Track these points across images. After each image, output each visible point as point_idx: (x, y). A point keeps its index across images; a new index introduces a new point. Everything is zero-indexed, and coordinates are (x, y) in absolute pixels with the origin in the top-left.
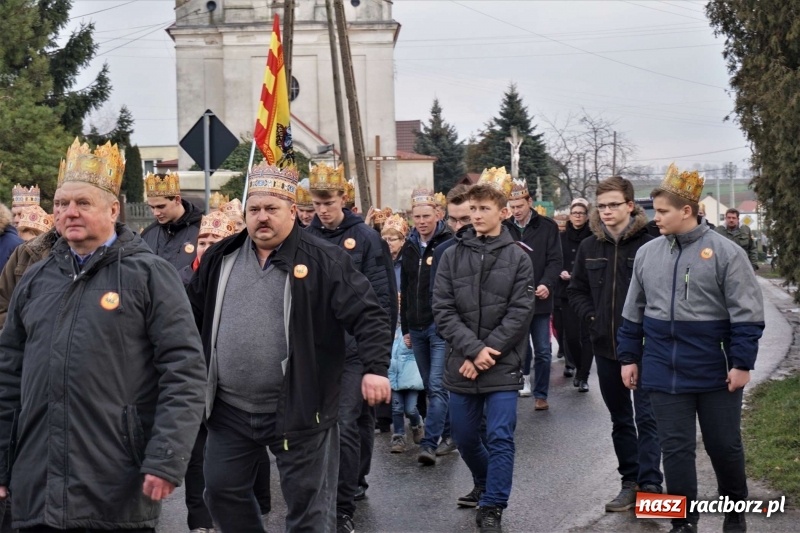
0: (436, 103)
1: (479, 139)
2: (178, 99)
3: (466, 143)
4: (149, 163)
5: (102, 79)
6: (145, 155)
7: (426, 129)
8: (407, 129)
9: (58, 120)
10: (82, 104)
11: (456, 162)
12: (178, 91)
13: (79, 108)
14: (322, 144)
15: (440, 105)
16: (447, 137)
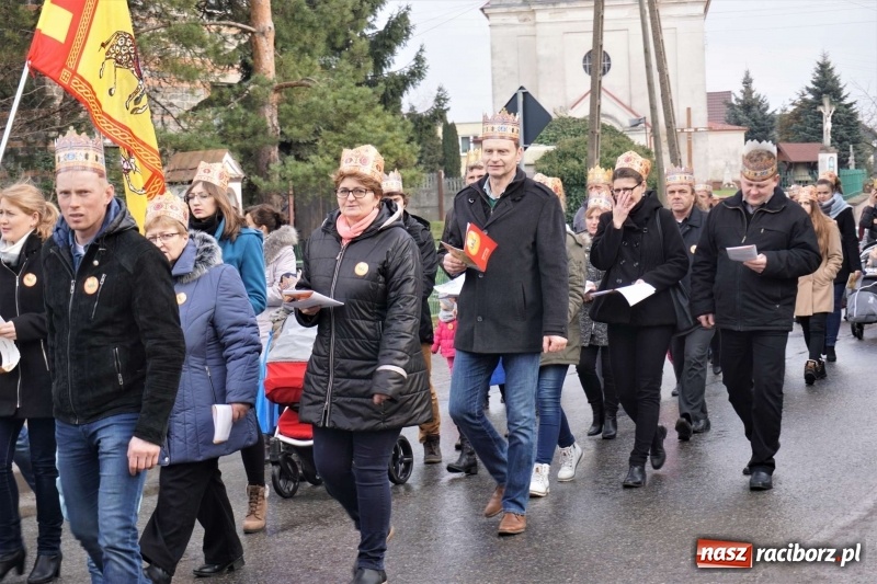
0: (747, 73)
1: (791, 109)
2: (493, 76)
3: (778, 113)
4: (466, 139)
5: (419, 59)
6: (461, 132)
7: (737, 99)
8: (717, 100)
9: (378, 99)
10: (401, 84)
11: (768, 132)
12: (493, 68)
13: (398, 87)
14: (634, 117)
15: (751, 76)
16: (759, 107)
